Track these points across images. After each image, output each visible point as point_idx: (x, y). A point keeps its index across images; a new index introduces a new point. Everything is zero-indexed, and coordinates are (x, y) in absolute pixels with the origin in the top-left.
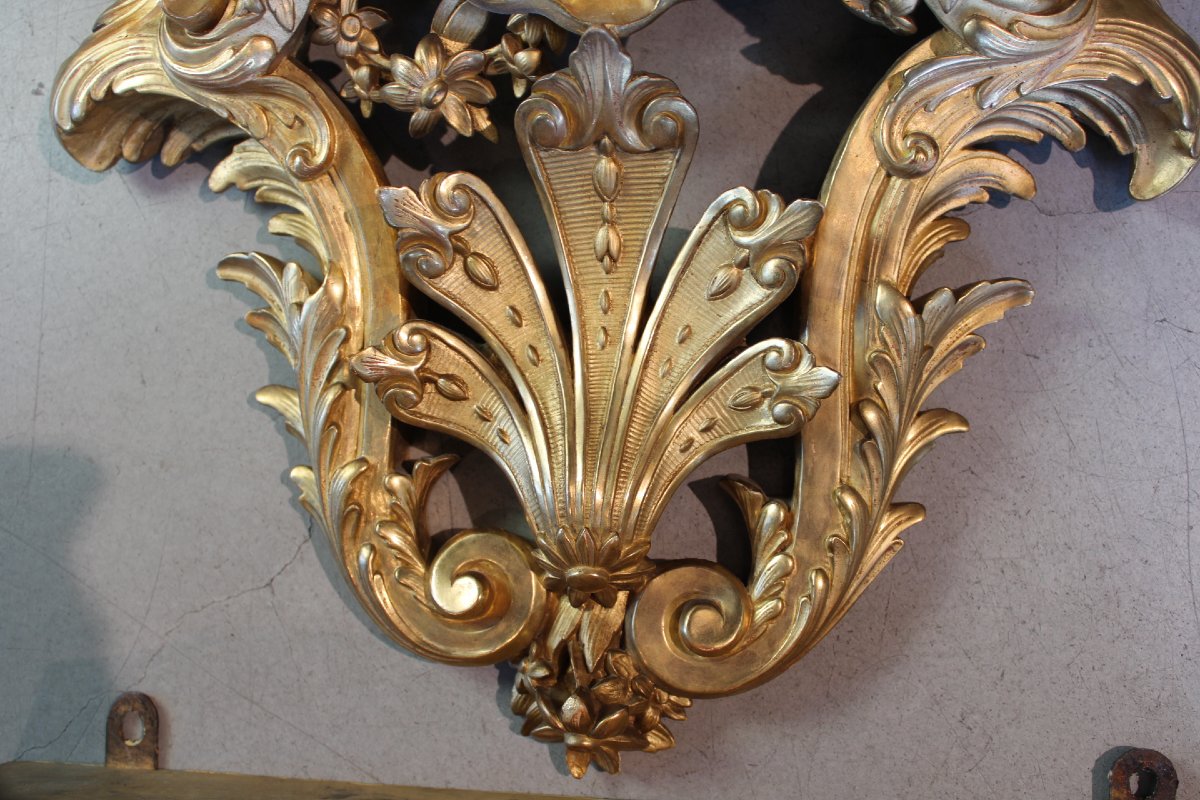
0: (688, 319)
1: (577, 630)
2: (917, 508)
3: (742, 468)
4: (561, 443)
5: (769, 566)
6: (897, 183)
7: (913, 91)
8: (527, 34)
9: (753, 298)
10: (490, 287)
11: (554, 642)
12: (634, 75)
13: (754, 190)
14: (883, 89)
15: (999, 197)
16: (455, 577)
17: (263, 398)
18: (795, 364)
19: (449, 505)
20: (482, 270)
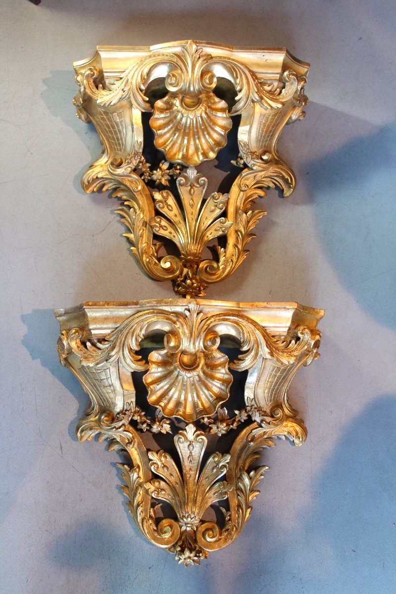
0: (206, 216)
1: (188, 272)
2: (248, 251)
3: (216, 243)
4: (186, 236)
5: (222, 259)
6: (242, 193)
7: (243, 177)
8: (178, 167)
9: (218, 212)
10: (171, 211)
11: (184, 274)
12: (197, 173)
13: (218, 192)
14: (239, 176)
15: (260, 197)
16: (165, 262)
17: (124, 235)
18: (225, 222)
19: (163, 251)
20: (170, 208)
